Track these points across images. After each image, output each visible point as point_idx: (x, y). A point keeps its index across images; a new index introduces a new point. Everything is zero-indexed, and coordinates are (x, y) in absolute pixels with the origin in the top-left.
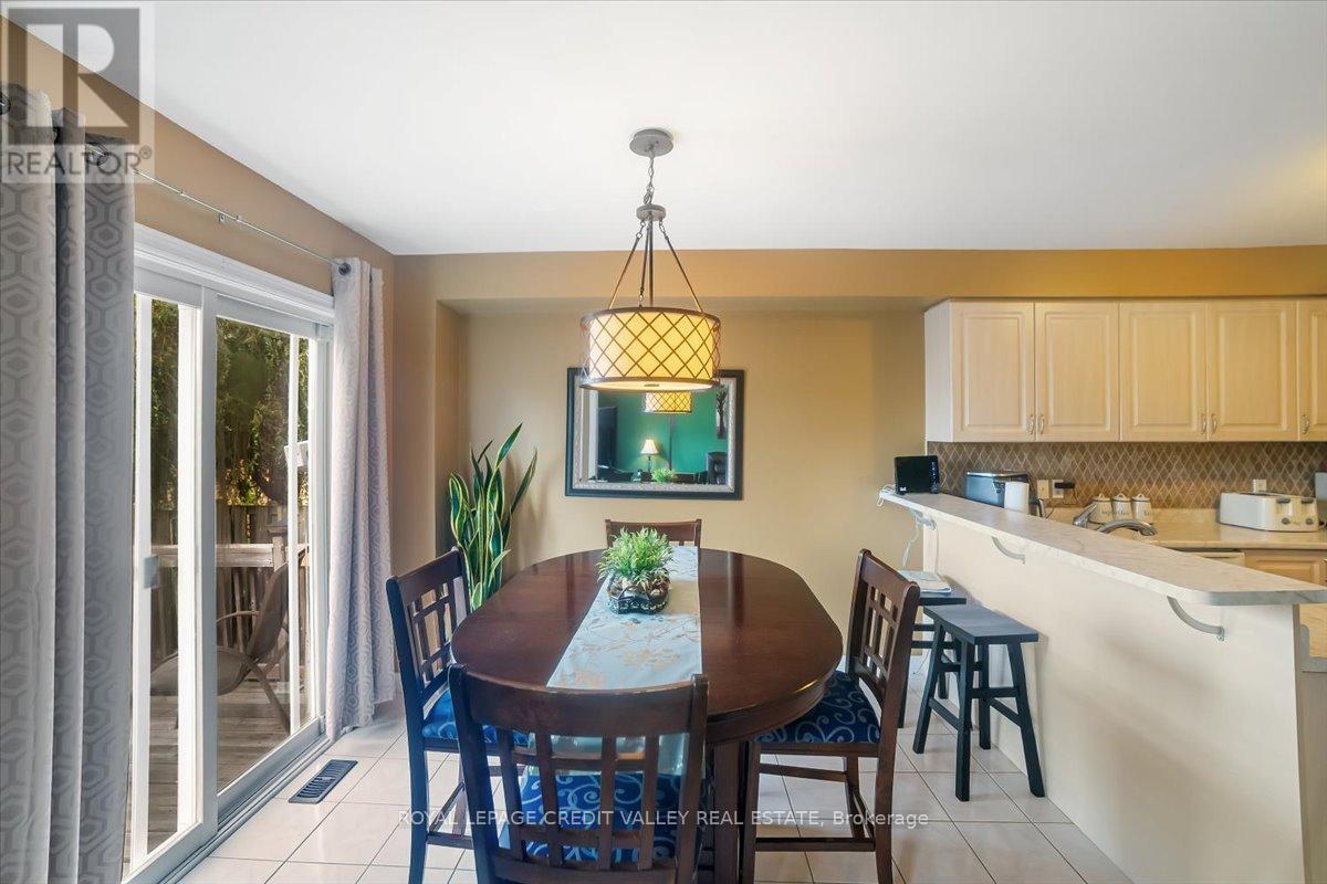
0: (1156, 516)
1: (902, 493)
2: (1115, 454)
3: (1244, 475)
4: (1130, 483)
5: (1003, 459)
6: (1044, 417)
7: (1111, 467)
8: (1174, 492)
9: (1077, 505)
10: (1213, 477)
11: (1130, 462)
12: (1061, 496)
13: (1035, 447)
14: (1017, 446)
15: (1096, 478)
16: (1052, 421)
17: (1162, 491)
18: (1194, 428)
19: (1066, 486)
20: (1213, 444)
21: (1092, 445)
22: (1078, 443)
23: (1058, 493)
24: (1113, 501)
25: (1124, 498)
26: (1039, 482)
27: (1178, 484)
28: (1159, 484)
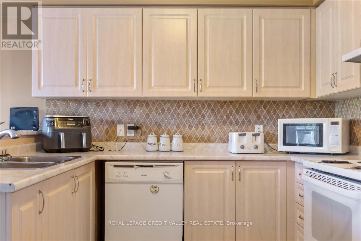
2: (169, 108)
3: (250, 122)
6: (92, 81)
10: (231, 123)
11: (179, 114)
12: (133, 135)
15: (156, 123)
16: (97, 84)
18: (190, 88)
19: (136, 128)
23: (131, 133)
25: (167, 136)
26: (118, 126)
27: (209, 127)
28: (197, 127)
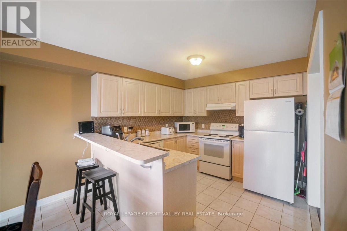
0: (150, 134)
1: (81, 134)
2: (142, 120)
3: (165, 123)
4: (145, 126)
5: (115, 122)
6: (124, 109)
7: (141, 122)
8: (154, 128)
9: (134, 133)
11: (145, 121)
12: (130, 131)
13: (123, 118)
14: (119, 118)
15: (138, 125)
16: (126, 111)
17: (151, 128)
18: (156, 113)
19: (131, 128)
20: (160, 117)
21: (138, 117)
22: (134, 117)
23: (129, 130)
24: (141, 131)
25: (144, 130)
26: (125, 127)
27: (154, 126)
28: (151, 126)
